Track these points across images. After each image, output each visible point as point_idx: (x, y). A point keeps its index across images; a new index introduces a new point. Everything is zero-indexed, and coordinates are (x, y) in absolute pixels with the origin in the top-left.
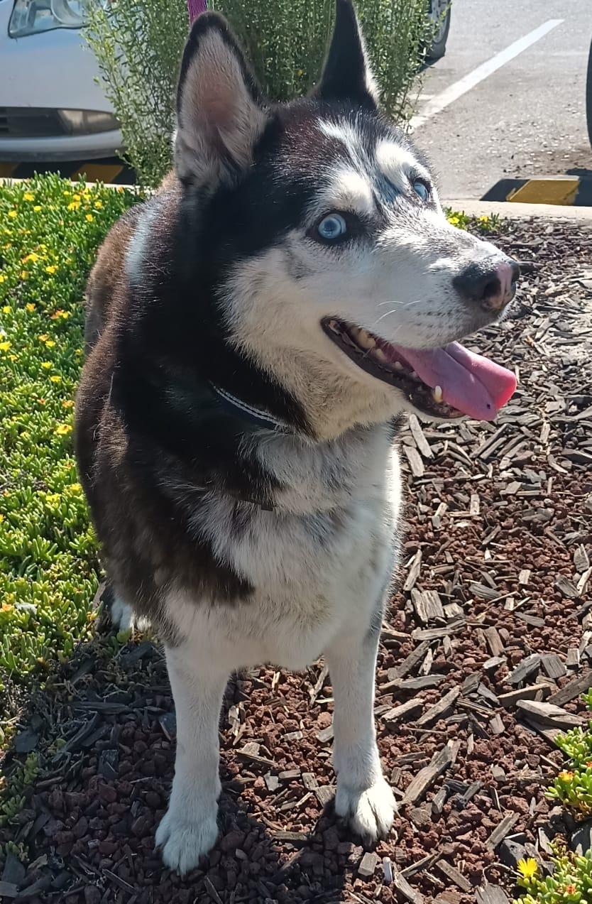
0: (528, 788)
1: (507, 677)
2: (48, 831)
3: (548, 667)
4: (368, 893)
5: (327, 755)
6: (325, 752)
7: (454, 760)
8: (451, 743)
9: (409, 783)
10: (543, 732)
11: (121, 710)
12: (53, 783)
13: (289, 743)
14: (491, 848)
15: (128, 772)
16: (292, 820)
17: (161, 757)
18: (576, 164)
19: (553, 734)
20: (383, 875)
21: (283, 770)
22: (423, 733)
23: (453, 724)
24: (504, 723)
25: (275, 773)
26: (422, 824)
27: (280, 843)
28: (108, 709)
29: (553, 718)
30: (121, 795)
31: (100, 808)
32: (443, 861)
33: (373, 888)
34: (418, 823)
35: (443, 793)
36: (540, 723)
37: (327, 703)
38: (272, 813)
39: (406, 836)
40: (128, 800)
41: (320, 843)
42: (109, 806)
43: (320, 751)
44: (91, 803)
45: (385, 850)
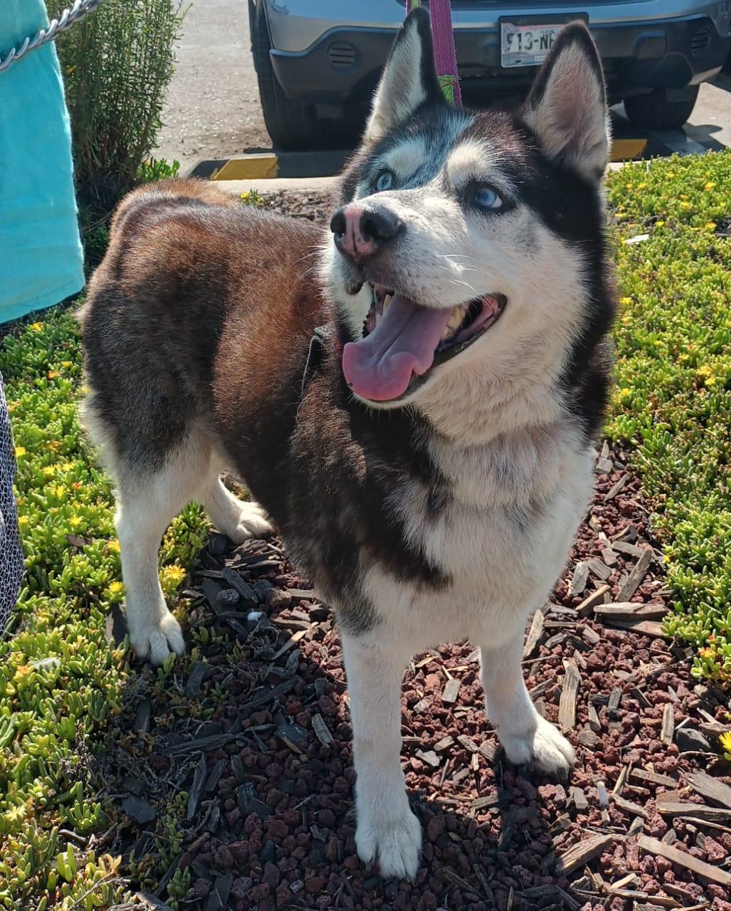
0: (660, 679)
1: (570, 590)
2: (240, 892)
3: (596, 571)
4: (597, 823)
5: (465, 713)
6: (459, 711)
7: (580, 678)
8: (566, 664)
9: (558, 712)
10: (634, 628)
11: (225, 741)
12: (203, 843)
13: (421, 713)
14: (669, 742)
15: (280, 800)
16: (473, 787)
17: (308, 771)
18: (247, 144)
19: (642, 626)
20: (598, 802)
21: (436, 742)
22: (532, 664)
23: (556, 645)
24: (595, 631)
25: (428, 747)
26: (595, 744)
27: (483, 811)
28: (210, 744)
29: (638, 612)
30: (293, 826)
31: (276, 849)
32: (636, 770)
33: (598, 817)
34: (590, 745)
35: (592, 710)
36: (626, 621)
37: (425, 665)
38: (452, 787)
39: (588, 760)
40: (304, 827)
41: (522, 796)
42: (285, 841)
43: (454, 712)
44: (264, 846)
45: (583, 779)
